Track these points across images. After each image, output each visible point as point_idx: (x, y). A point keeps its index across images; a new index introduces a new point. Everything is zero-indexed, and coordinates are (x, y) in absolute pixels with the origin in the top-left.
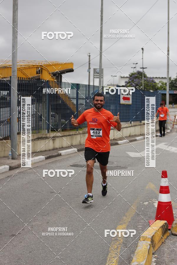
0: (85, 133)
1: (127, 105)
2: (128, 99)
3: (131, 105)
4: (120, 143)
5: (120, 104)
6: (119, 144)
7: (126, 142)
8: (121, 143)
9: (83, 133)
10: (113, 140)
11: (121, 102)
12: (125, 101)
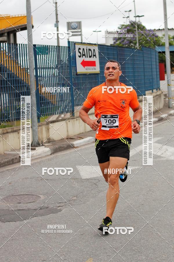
0: (7, 133)
1: (90, 74)
2: (93, 64)
3: (98, 74)
4: (76, 144)
5: (77, 74)
6: (75, 146)
7: (88, 141)
8: (80, 143)
9: (4, 134)
10: (67, 139)
11: (78, 71)
12: (86, 67)
